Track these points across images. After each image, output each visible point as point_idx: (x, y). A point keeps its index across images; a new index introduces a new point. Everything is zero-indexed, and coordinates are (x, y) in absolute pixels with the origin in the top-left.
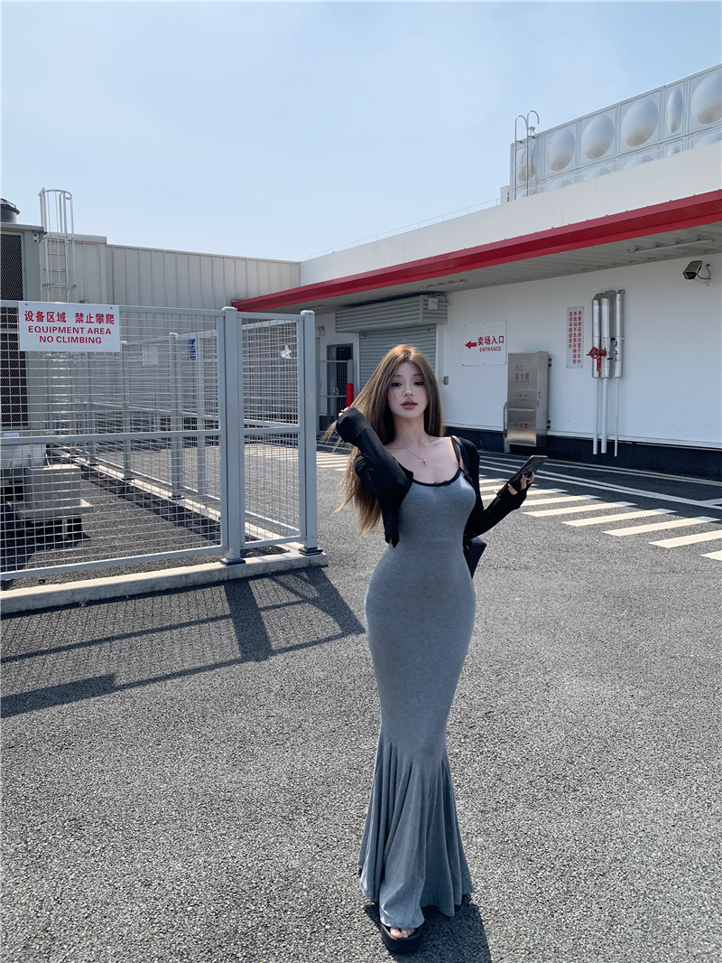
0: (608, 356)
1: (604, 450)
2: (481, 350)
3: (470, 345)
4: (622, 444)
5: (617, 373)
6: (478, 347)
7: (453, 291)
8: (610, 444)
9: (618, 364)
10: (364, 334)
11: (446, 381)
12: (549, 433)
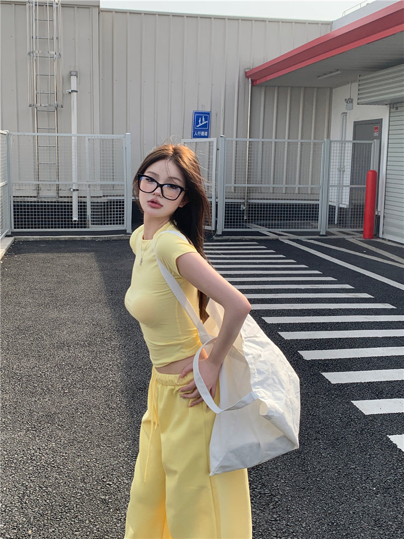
10: (395, 106)
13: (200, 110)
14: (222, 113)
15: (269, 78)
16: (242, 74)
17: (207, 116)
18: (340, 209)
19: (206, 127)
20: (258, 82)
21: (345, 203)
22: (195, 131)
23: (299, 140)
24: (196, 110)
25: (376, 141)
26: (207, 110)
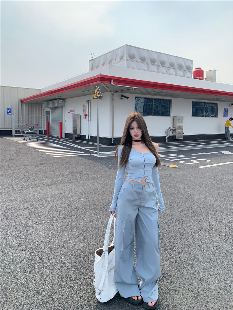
0: (88, 116)
1: (88, 138)
2: (71, 113)
3: (69, 112)
4: (91, 136)
5: (89, 120)
6: (70, 113)
7: (66, 98)
8: (89, 136)
9: (90, 117)
10: (51, 108)
11: (65, 121)
12: (81, 134)
13: (9, 108)
14: (14, 109)
15: (26, 101)
16: (19, 100)
17: (10, 109)
18: (44, 131)
19: (10, 112)
20: (23, 102)
21: (45, 129)
22: (7, 113)
23: (34, 115)
24: (7, 108)
25: (49, 116)
26: (11, 108)
